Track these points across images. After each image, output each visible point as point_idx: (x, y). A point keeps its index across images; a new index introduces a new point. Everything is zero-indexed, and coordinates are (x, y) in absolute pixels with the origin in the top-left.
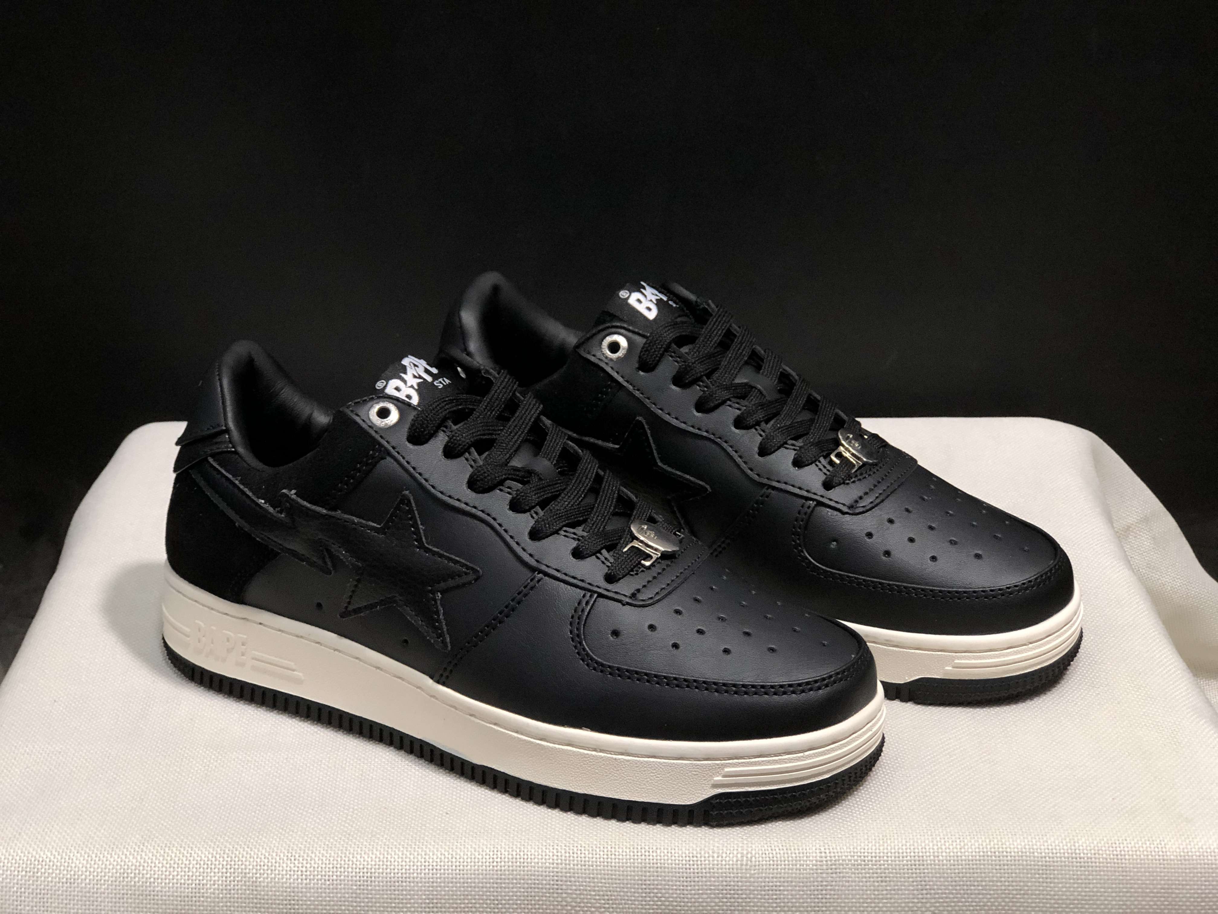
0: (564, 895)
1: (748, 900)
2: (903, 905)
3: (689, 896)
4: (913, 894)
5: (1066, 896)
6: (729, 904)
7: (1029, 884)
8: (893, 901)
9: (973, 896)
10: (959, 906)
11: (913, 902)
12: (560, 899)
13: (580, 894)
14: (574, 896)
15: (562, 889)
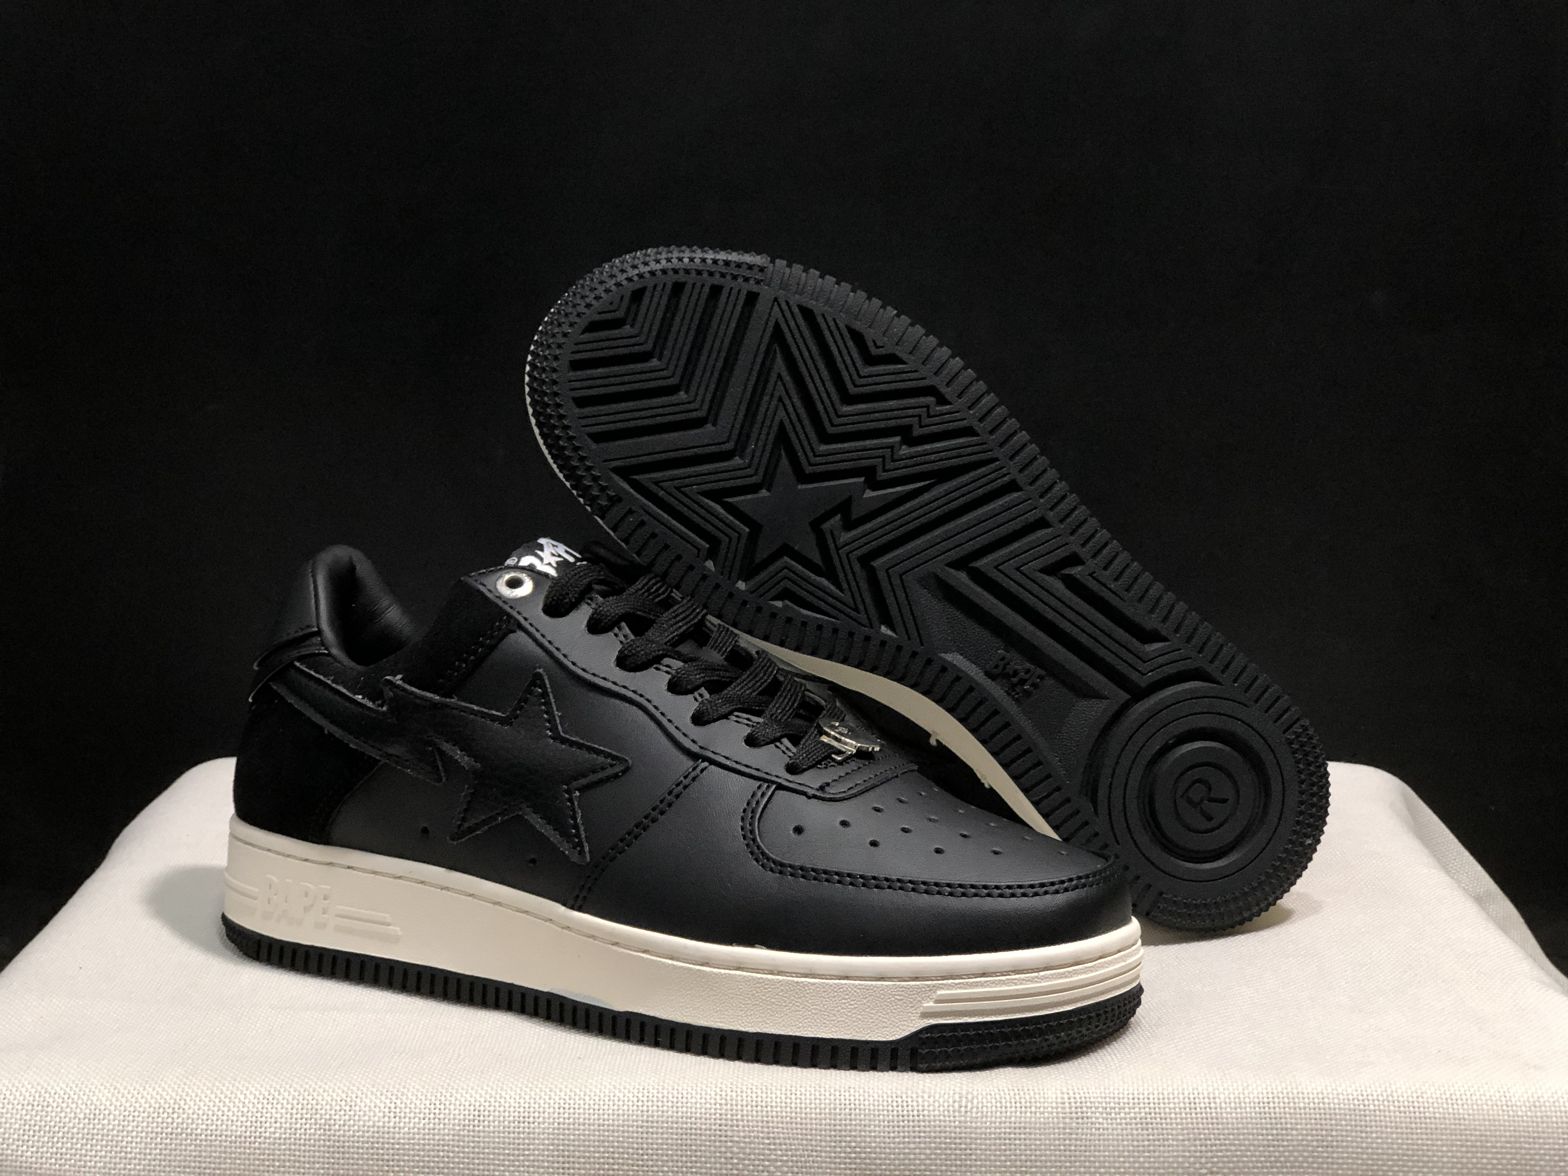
0: (730, 1144)
1: (969, 1152)
2: (1171, 1160)
3: (892, 1145)
4: (1184, 1146)
5: (1382, 1149)
6: (943, 1157)
7: (1334, 1133)
8: (1157, 1154)
9: (1261, 1149)
10: (1243, 1162)
11: (1184, 1157)
12: (723, 1149)
13: (750, 1143)
14: (742, 1145)
15: (726, 1136)
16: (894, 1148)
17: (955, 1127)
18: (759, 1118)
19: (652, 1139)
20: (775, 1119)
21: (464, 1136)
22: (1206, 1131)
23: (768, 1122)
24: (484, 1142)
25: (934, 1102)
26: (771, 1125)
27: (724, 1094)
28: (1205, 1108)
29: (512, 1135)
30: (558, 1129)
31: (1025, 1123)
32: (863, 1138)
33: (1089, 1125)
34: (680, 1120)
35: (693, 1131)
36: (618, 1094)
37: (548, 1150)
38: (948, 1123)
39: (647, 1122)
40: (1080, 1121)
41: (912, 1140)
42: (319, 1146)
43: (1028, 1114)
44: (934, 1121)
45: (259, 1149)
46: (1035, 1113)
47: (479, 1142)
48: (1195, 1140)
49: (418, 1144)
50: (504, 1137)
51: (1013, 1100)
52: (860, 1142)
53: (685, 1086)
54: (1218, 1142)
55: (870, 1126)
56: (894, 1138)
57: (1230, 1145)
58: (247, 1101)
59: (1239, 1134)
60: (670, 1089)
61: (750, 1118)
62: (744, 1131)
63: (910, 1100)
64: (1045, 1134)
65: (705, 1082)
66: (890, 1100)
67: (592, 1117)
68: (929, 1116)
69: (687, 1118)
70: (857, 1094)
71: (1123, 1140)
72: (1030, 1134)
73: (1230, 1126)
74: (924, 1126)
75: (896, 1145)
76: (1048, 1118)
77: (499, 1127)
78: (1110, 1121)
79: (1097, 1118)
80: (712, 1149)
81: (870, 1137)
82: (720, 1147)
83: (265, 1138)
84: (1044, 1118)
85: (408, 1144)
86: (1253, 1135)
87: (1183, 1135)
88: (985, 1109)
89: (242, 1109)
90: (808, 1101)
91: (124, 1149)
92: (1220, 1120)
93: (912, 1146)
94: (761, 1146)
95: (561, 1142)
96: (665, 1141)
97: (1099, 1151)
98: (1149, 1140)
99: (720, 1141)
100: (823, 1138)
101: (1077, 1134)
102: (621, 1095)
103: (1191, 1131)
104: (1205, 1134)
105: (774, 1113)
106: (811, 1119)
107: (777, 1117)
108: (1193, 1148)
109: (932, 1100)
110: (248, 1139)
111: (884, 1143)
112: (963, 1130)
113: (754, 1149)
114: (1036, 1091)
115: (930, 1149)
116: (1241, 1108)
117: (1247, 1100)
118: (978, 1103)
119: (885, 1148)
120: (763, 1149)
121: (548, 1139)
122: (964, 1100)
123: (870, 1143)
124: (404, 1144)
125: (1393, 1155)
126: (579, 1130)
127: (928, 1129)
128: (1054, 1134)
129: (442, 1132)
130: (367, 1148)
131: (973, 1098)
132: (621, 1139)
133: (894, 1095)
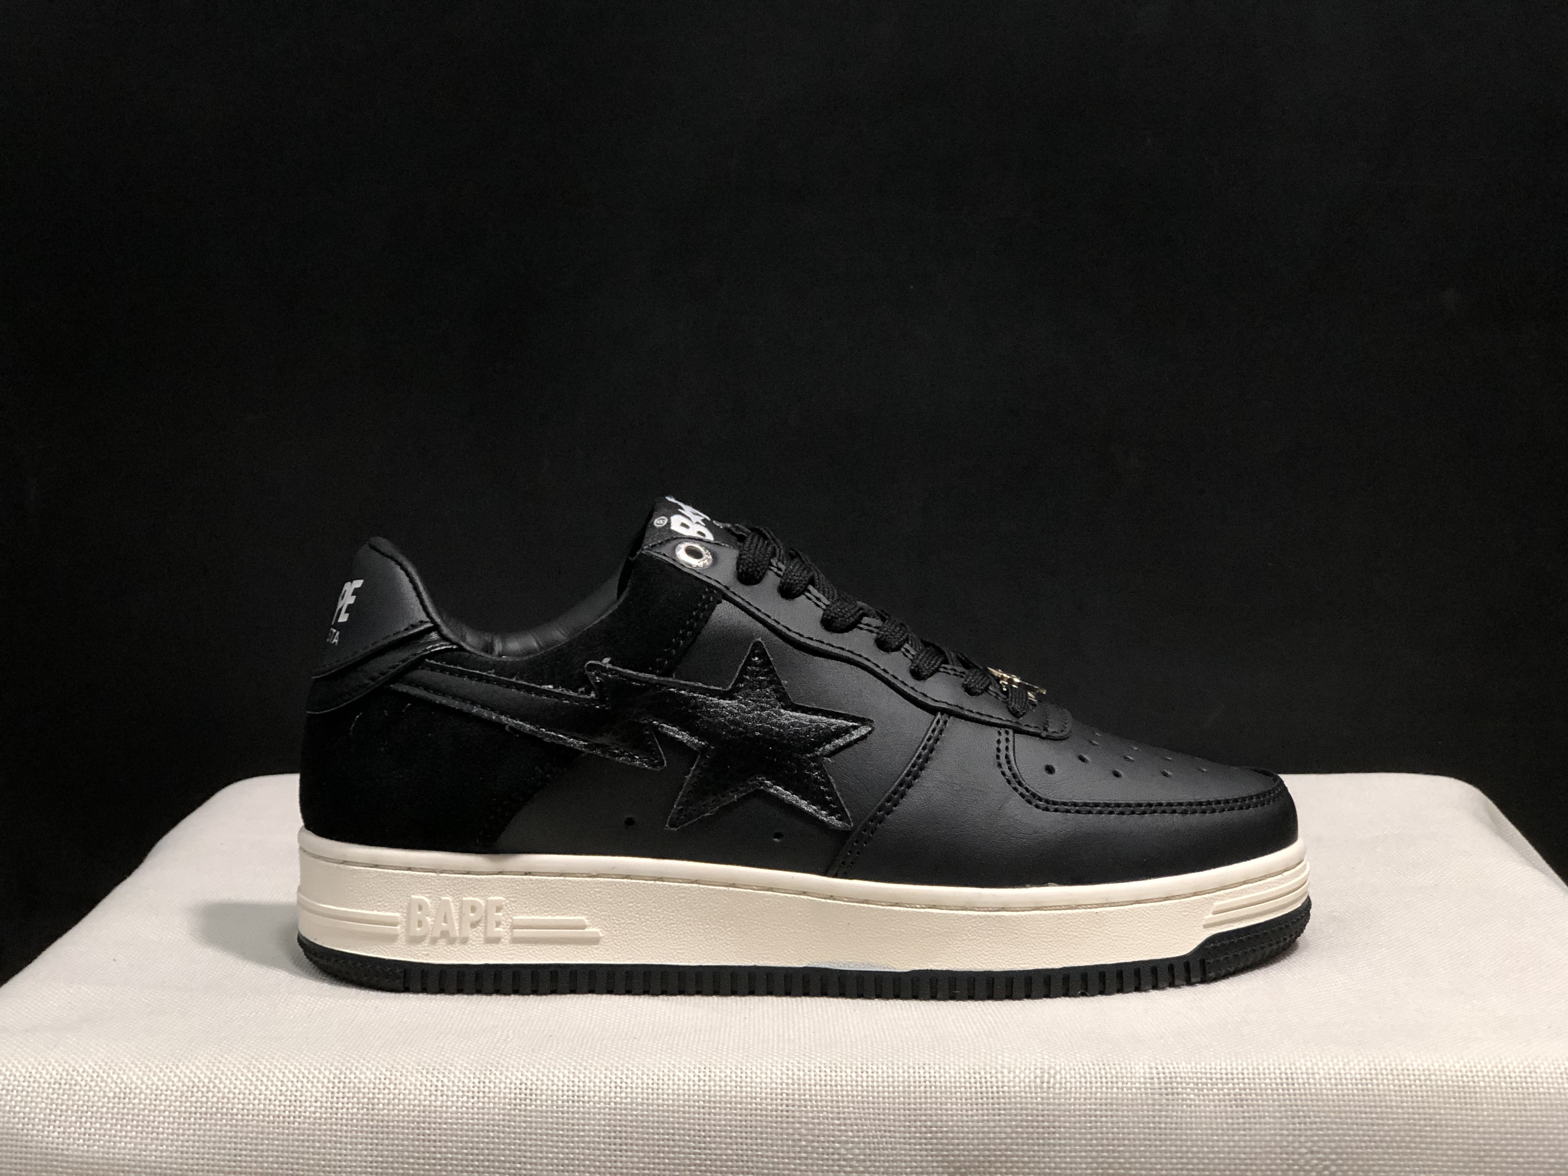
0: (797, 1125)
2: (1268, 1138)
4: (1281, 1123)
5: (1495, 1127)
6: (1025, 1135)
8: (1253, 1132)
9: (1365, 1127)
10: (1345, 1141)
11: (1281, 1135)
12: (791, 1131)
13: (819, 1124)
15: (793, 1117)
16: (973, 1127)
17: (1037, 1104)
18: (829, 1098)
19: (715, 1120)
20: (845, 1099)
21: (515, 1116)
22: (1305, 1108)
23: (837, 1102)
24: (536, 1122)
25: (1014, 1078)
26: (841, 1104)
27: (790, 1073)
28: (1304, 1084)
29: (566, 1115)
30: (615, 1109)
31: (1112, 1099)
32: (939, 1117)
33: (1180, 1101)
34: (744, 1100)
35: (759, 1112)
36: (677, 1073)
37: (604, 1131)
38: (1029, 1099)
39: (709, 1102)
40: (1170, 1096)
41: (991, 1117)
42: (362, 1127)
43: (1115, 1090)
44: (1015, 1098)
45: (298, 1129)
46: (1122, 1089)
47: (531, 1122)
48: (1293, 1117)
49: (467, 1124)
50: (557, 1118)
51: (1098, 1075)
52: (936, 1121)
53: (749, 1065)
54: (1318, 1120)
55: (946, 1104)
56: (972, 1116)
57: (1331, 1123)
58: (285, 1080)
59: (1340, 1112)
60: (733, 1068)
61: (819, 1097)
62: (812, 1112)
63: (988, 1076)
64: (1132, 1111)
65: (770, 1061)
66: (967, 1076)
67: (651, 1096)
68: (1009, 1092)
69: (751, 1098)
70: (932, 1071)
71: (1216, 1118)
72: (1117, 1110)
73: (1331, 1103)
74: (1005, 1104)
75: (975, 1124)
76: (1136, 1094)
77: (552, 1106)
78: (1201, 1097)
79: (1188, 1094)
80: (779, 1130)
81: (947, 1115)
82: (787, 1128)
83: (305, 1117)
84: (1132, 1094)
85: (456, 1124)
86: (1356, 1113)
87: (1280, 1112)
88: (1068, 1084)
89: (281, 1088)
90: (880, 1079)
91: (156, 1130)
92: (1320, 1097)
93: (992, 1124)
94: (831, 1127)
95: (618, 1122)
96: (729, 1123)
97: (1191, 1129)
98: (1244, 1117)
99: (788, 1123)
100: (897, 1117)
101: (1167, 1111)
102: (681, 1075)
103: (1289, 1108)
104: (1303, 1111)
105: (845, 1093)
106: (884, 1098)
107: (848, 1096)
108: (1291, 1126)
109: (1012, 1075)
110: (287, 1119)
111: (962, 1122)
112: (1046, 1107)
113: (824, 1130)
114: (1123, 1065)
115: (1011, 1127)
116: (1342, 1085)
117: (1348, 1076)
118: (1061, 1078)
119: (962, 1127)
120: (833, 1130)
121: (604, 1120)
122: (1046, 1075)
123: (947, 1121)
124: (451, 1124)
125: (1506, 1133)
126: (636, 1110)
127: (1008, 1106)
128: (1143, 1111)
129: (492, 1111)
130: (413, 1129)
131: (1055, 1073)
132: (682, 1120)
133: (972, 1071)
